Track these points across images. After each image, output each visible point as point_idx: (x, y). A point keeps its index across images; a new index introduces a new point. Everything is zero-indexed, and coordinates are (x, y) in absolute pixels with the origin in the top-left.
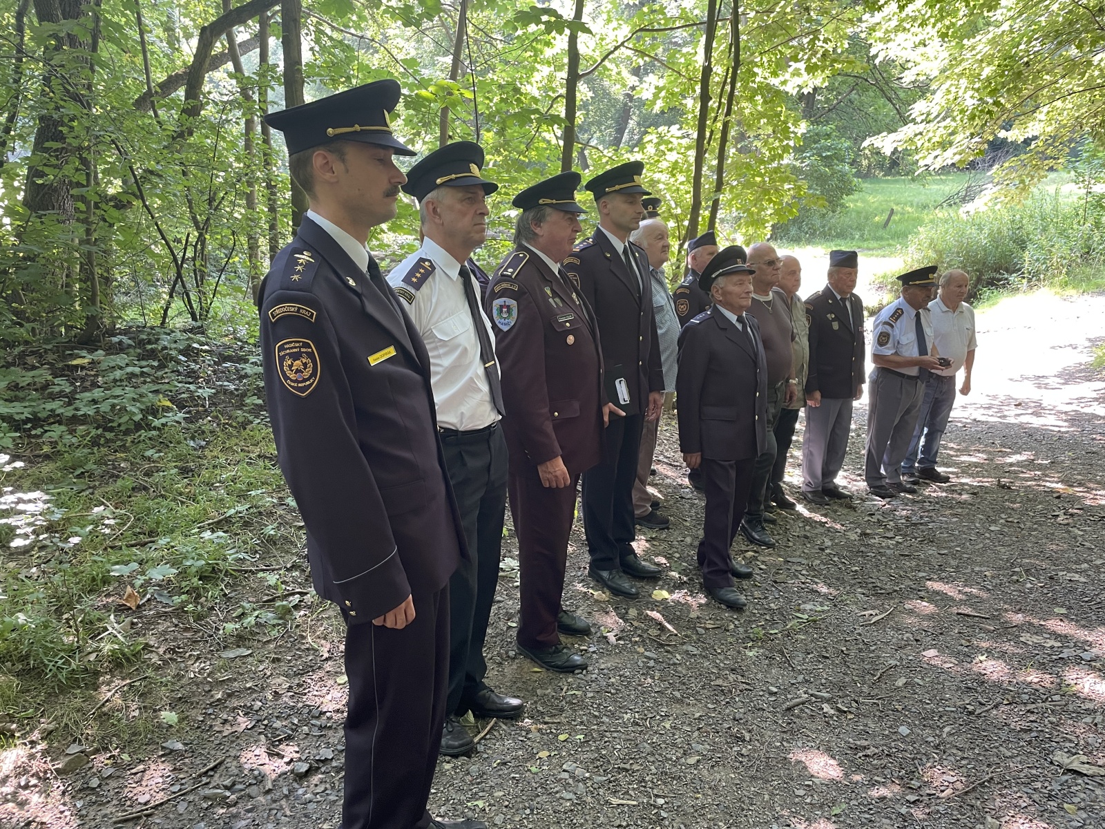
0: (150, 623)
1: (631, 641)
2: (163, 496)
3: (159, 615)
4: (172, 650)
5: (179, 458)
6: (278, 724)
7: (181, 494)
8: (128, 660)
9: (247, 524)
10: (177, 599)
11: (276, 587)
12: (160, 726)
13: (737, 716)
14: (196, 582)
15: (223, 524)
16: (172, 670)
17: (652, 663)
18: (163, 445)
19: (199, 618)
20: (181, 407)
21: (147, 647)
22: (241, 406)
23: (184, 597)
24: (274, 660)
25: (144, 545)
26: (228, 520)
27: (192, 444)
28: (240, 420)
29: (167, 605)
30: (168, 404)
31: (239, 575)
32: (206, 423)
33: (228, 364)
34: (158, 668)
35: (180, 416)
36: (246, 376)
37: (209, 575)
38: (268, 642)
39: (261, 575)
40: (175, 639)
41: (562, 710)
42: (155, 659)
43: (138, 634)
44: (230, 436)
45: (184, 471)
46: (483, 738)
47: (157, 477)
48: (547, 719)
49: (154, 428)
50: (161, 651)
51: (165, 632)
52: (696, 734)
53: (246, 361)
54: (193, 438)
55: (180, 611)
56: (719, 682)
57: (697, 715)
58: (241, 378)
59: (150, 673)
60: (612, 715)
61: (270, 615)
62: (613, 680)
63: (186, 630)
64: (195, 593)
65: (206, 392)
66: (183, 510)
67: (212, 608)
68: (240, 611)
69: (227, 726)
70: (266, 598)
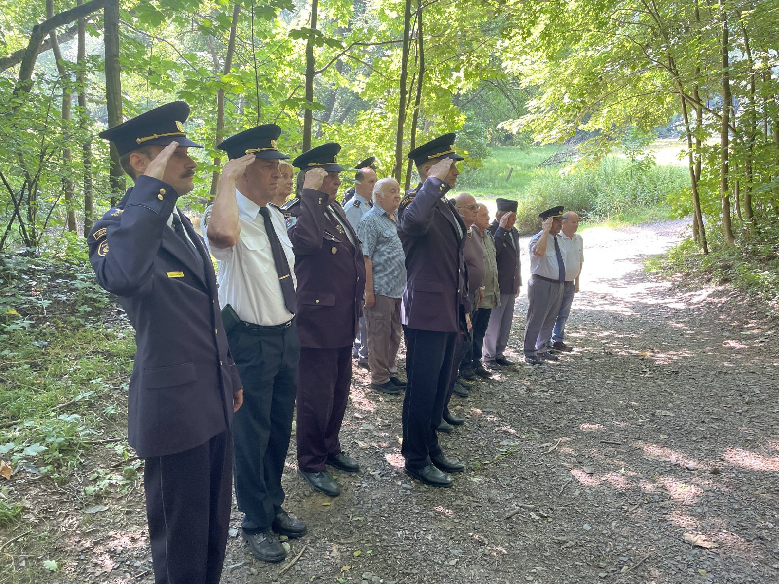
0: (23, 490)
1: (391, 476)
2: (19, 387)
3: (29, 483)
4: (45, 511)
5: (28, 355)
6: (138, 563)
7: (33, 384)
8: (11, 521)
9: (91, 405)
10: (44, 470)
11: (123, 455)
12: (43, 572)
13: (476, 527)
14: (57, 454)
15: (71, 408)
16: (47, 527)
17: (409, 492)
18: (15, 346)
19: (62, 483)
20: (25, 315)
21: (24, 509)
22: (73, 312)
23: (49, 467)
24: (128, 513)
25: (9, 426)
26: (75, 404)
27: (36, 343)
28: (74, 324)
29: (34, 475)
30: (15, 313)
31: (90, 447)
32: (46, 327)
33: (60, 281)
34: (35, 526)
35: (27, 323)
36: (76, 289)
37: (67, 449)
38: (121, 498)
39: (108, 446)
40: (46, 502)
41: (352, 533)
42: (32, 519)
43: (16, 500)
44: (67, 337)
45: (34, 366)
46: (299, 560)
47: (12, 372)
48: (342, 541)
49: (6, 333)
50: (36, 512)
51: (36, 497)
52: (451, 542)
53: (76, 279)
54: (37, 339)
55: (47, 478)
56: (458, 502)
57: (449, 528)
58: (71, 291)
59: (30, 530)
60: (388, 533)
61: (120, 477)
62: (384, 507)
63: (53, 493)
64: (58, 465)
65: (45, 303)
66: (39, 398)
67: (72, 475)
68: (96, 475)
69: (98, 569)
70: (114, 464)
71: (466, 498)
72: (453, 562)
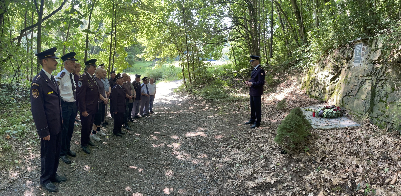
0: (12, 142)
2: (13, 117)
3: (13, 140)
4: (16, 148)
5: (15, 109)
6: (37, 163)
7: (16, 116)
8: (8, 149)
9: (29, 123)
10: (17, 137)
11: (35, 136)
12: (15, 163)
13: (127, 161)
14: (20, 134)
15: (24, 123)
16: (16, 152)
17: (109, 152)
18: (13, 107)
19: (21, 141)
20: (15, 100)
21: (12, 147)
22: (26, 99)
23: (18, 137)
24: (36, 150)
25: (10, 126)
26: (25, 122)
27: (18, 107)
28: (27, 102)
29: (15, 139)
30: (13, 99)
31: (28, 133)
32: (20, 103)
33: (24, 92)
34: (14, 151)
35: (16, 101)
36: (27, 94)
37: (23, 133)
38: (34, 146)
39: (32, 133)
40: (17, 146)
41: (92, 162)
42: (13, 149)
43: (10, 144)
44: (25, 105)
45: (17, 112)
46: (77, 168)
47: (12, 113)
48: (89, 164)
49: (11, 104)
50: (14, 148)
51: (15, 144)
52: (119, 166)
53: (28, 91)
54: (18, 106)
55: (17, 139)
56: (122, 155)
57: (119, 162)
58: (26, 94)
59: (12, 152)
61: (34, 141)
62: (101, 156)
63: (19, 144)
64: (20, 136)
65: (20, 97)
66: (17, 120)
67: (23, 139)
68: (29, 140)
69: (28, 164)
70: (33, 138)
71: (124, 154)
72: (119, 172)
